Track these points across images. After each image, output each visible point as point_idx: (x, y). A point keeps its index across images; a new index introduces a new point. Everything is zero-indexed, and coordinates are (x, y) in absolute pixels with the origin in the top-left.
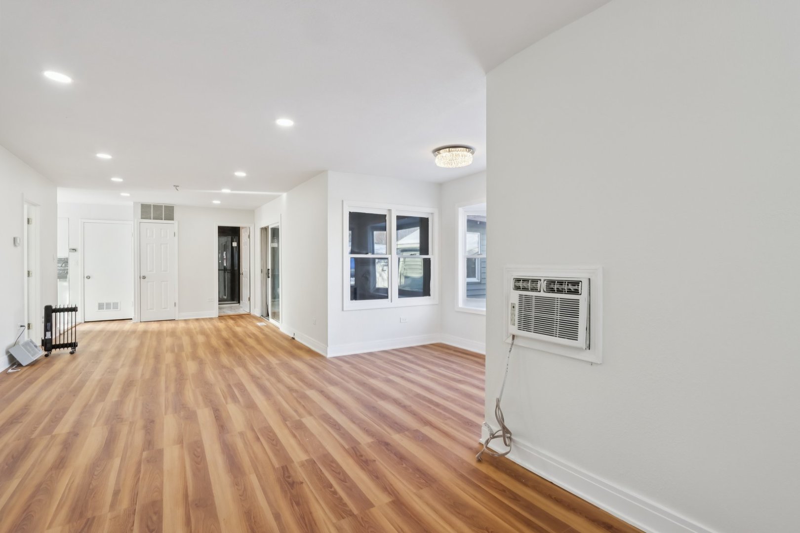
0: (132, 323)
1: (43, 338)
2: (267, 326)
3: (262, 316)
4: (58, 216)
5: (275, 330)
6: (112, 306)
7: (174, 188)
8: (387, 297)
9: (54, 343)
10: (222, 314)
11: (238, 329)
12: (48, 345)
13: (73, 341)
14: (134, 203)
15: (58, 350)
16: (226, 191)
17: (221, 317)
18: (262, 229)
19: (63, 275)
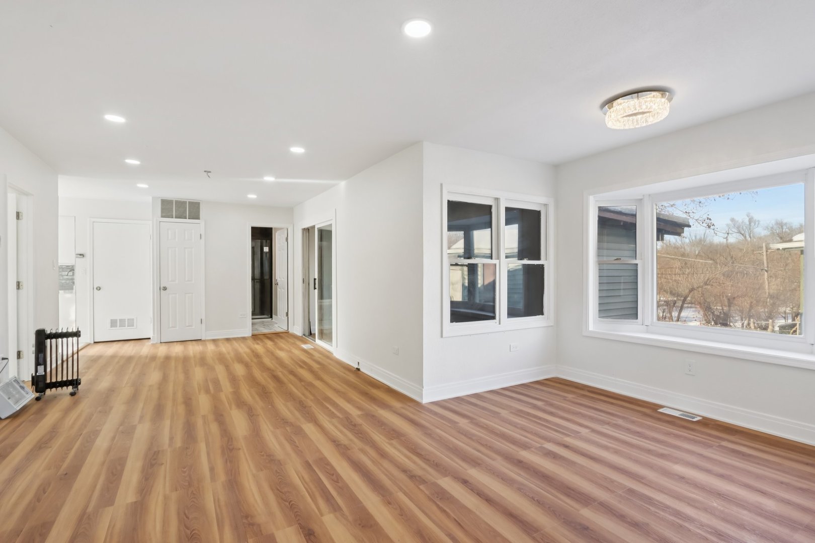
0: (150, 344)
1: (34, 375)
2: (315, 349)
3: (304, 335)
4: (59, 214)
5: (328, 356)
6: (126, 323)
7: (205, 173)
8: (494, 318)
9: (48, 381)
10: (256, 332)
11: (282, 354)
12: (40, 384)
13: (75, 378)
14: (153, 198)
15: (54, 389)
16: (269, 179)
17: (255, 337)
18: (304, 230)
19: (69, 286)
